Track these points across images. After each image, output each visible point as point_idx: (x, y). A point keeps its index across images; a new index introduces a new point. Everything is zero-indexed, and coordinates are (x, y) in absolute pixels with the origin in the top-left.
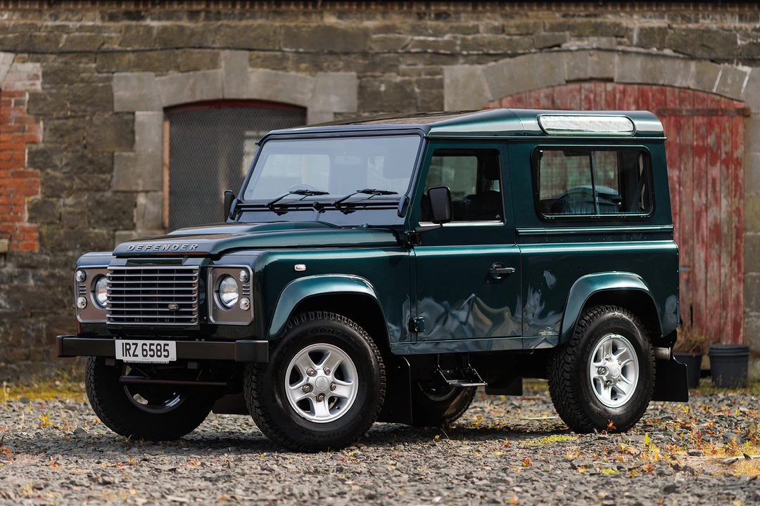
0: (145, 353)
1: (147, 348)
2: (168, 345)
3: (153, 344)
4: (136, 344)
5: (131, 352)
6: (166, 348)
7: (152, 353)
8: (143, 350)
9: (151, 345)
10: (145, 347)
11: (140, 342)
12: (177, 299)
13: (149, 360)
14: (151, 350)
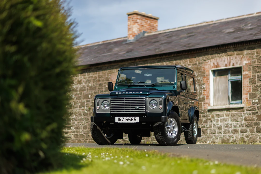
0: (127, 120)
1: (128, 119)
2: (136, 118)
3: (130, 118)
4: (124, 118)
5: (122, 120)
6: (135, 119)
7: (130, 120)
8: (126, 119)
9: (129, 118)
10: (127, 119)
11: (125, 118)
12: (138, 106)
13: (128, 122)
14: (129, 119)
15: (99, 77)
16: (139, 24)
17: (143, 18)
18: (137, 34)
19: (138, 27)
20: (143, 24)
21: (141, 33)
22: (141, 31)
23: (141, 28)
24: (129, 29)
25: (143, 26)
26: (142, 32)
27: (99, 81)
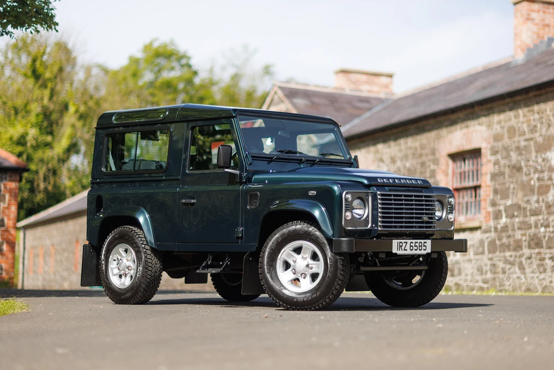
15: (423, 147)
16: (537, 21)
17: (549, 8)
18: (532, 46)
19: (535, 28)
20: (547, 22)
21: (541, 42)
22: (543, 38)
23: (541, 32)
24: (516, 35)
25: (548, 26)
26: (546, 39)
27: (421, 155)
